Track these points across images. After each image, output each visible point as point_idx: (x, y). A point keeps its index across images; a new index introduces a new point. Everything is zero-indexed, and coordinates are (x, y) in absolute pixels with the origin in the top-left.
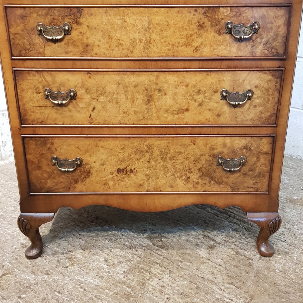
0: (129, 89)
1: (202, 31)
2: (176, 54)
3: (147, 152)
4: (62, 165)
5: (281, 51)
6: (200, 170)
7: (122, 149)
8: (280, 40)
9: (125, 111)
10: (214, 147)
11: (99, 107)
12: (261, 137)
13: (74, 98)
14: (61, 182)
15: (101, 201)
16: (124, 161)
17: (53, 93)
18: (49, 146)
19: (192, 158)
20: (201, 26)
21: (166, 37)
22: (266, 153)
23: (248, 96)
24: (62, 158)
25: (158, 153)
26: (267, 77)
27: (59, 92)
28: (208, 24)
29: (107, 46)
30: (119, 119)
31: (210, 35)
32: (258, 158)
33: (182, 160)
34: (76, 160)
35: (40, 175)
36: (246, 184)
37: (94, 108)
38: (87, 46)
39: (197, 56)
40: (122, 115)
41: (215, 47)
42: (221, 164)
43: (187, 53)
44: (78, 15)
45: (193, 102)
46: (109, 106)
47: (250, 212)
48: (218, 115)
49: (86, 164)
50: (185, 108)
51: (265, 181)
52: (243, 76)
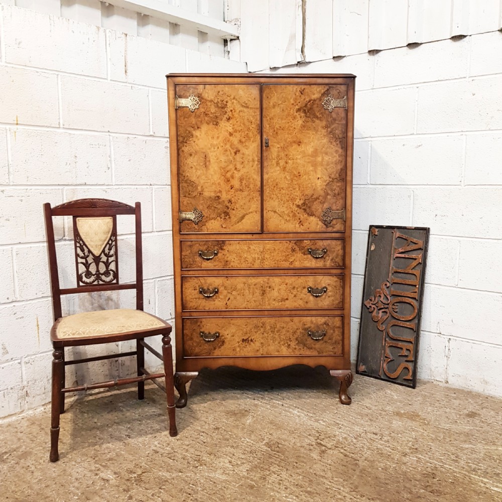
0: (251, 287)
1: (294, 253)
2: (279, 266)
3: (262, 327)
4: (207, 337)
5: (341, 264)
6: (297, 339)
7: (246, 325)
8: (340, 257)
9: (248, 300)
10: (306, 323)
11: (232, 298)
12: (335, 316)
13: (217, 292)
14: (205, 349)
15: (231, 362)
16: (247, 333)
17: (204, 290)
18: (199, 324)
19: (292, 331)
20: (293, 250)
21: (274, 256)
22: (339, 327)
23: (324, 290)
24: (207, 332)
25: (269, 328)
26: (335, 279)
27: (208, 289)
28: (297, 249)
29: (239, 261)
30: (244, 305)
31: (299, 255)
32: (334, 331)
33: (285, 333)
34: (216, 333)
35: (191, 344)
36: (327, 349)
37: (229, 299)
38: (227, 262)
39: (292, 266)
40: (246, 303)
41: (302, 261)
42: (310, 335)
43: (286, 265)
44: (223, 245)
45: (290, 294)
46: (238, 297)
47: (332, 370)
48: (307, 302)
49: (222, 336)
50: (286, 298)
51: (340, 346)
52: (320, 278)
